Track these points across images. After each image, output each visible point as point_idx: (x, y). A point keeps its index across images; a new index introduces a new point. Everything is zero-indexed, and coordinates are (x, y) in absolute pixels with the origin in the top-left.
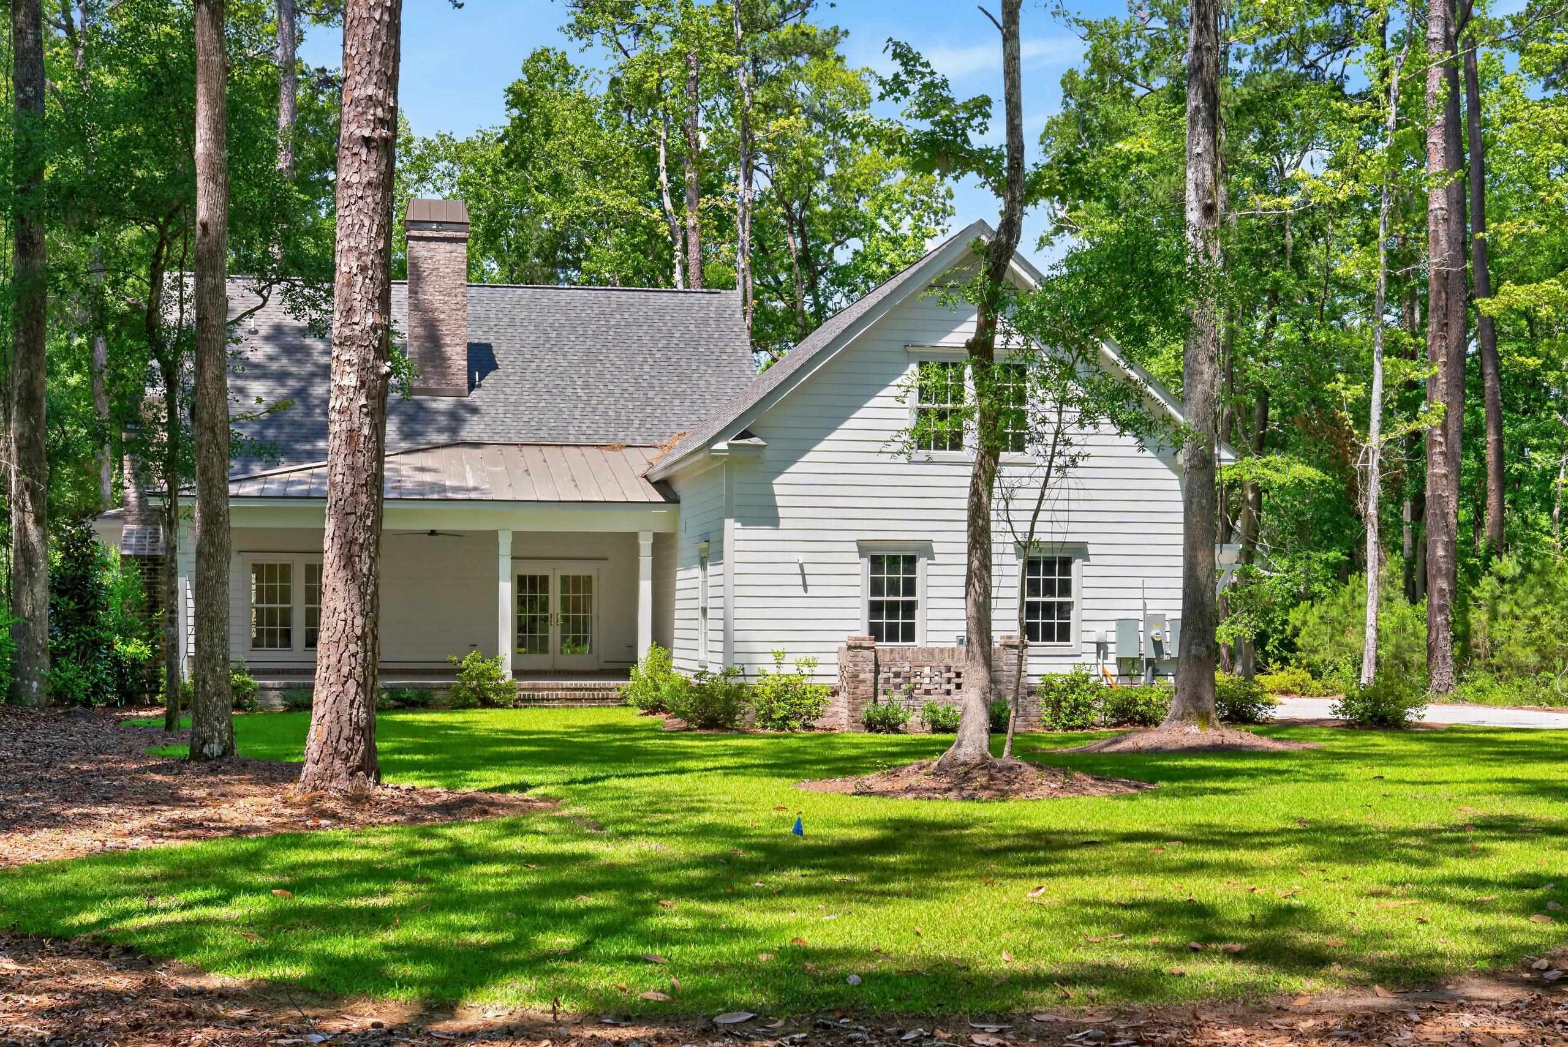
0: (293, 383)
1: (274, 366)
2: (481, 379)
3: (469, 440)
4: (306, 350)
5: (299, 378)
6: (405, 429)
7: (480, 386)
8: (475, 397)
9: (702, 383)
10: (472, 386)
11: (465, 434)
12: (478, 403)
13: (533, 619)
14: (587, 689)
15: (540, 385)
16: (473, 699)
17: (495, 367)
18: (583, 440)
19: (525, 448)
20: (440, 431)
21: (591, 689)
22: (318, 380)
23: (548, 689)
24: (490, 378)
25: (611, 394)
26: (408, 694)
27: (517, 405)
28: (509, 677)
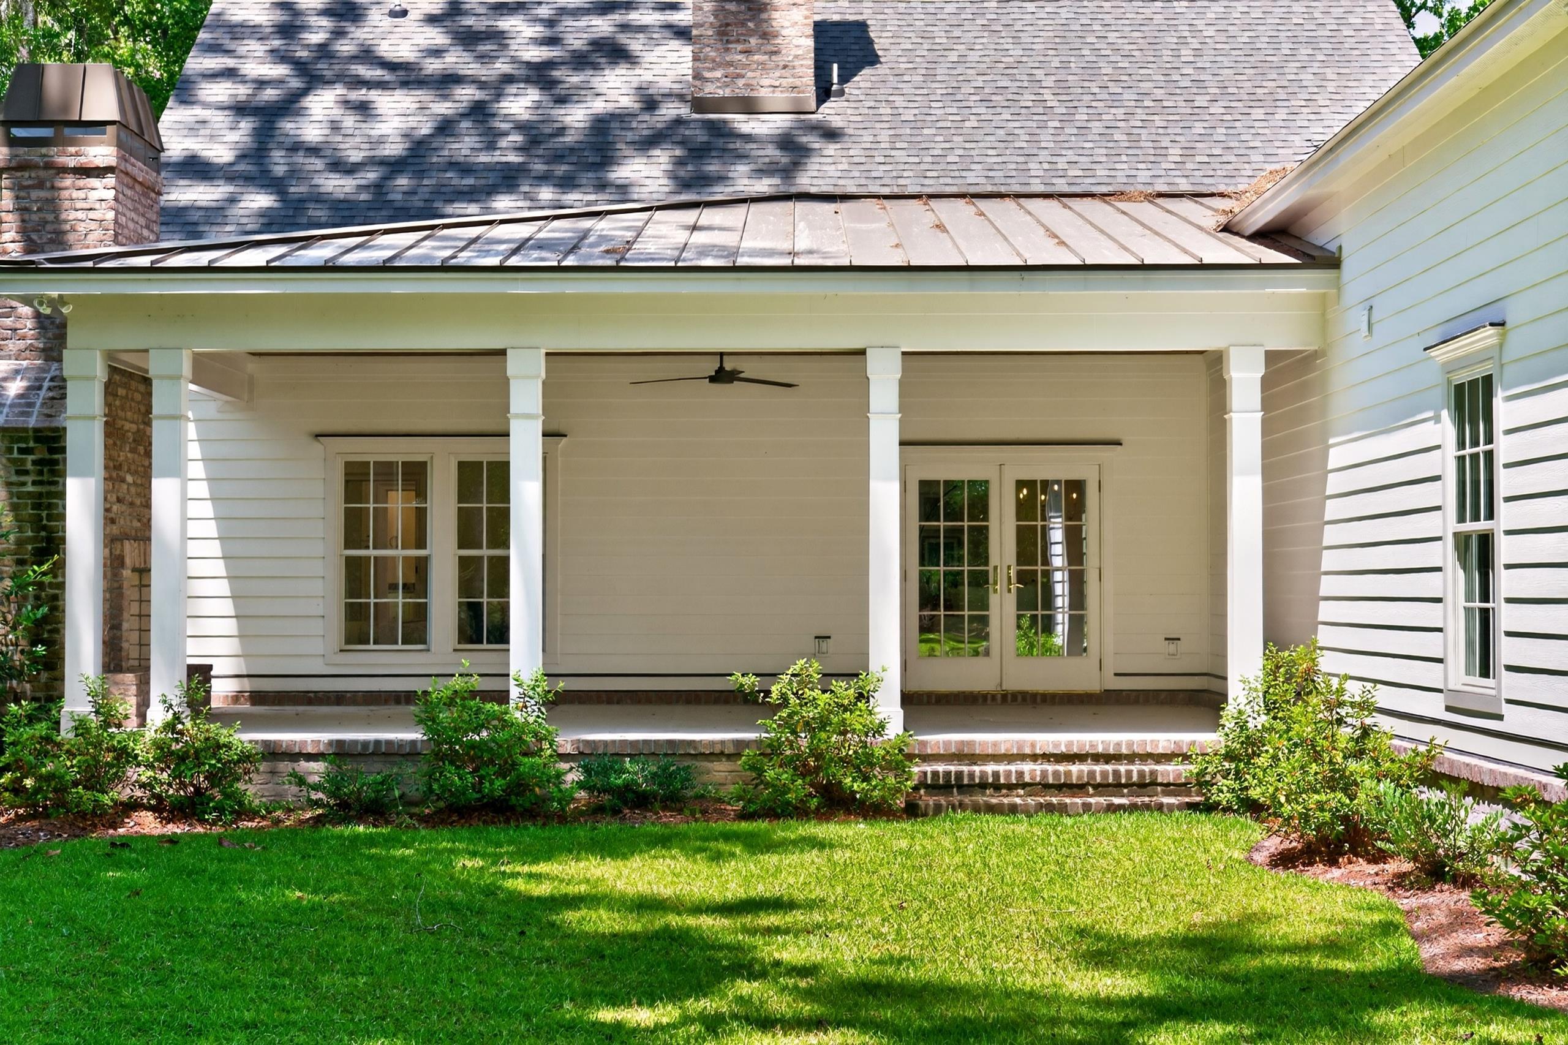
0: (466, 94)
1: (433, 66)
2: (844, 79)
3: (813, 190)
4: (499, 37)
5: (482, 85)
6: (682, 173)
7: (841, 93)
8: (832, 112)
9: (1306, 77)
10: (824, 93)
11: (805, 181)
12: (837, 122)
13: (954, 580)
14: (1097, 758)
15: (967, 89)
16: (799, 789)
17: (872, 59)
18: (1061, 186)
19: (933, 203)
20: (761, 172)
21: (1107, 758)
22: (512, 89)
23: (997, 758)
24: (864, 78)
25: (1115, 101)
26: (633, 772)
27: (916, 125)
28: (895, 728)
